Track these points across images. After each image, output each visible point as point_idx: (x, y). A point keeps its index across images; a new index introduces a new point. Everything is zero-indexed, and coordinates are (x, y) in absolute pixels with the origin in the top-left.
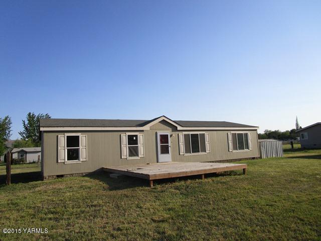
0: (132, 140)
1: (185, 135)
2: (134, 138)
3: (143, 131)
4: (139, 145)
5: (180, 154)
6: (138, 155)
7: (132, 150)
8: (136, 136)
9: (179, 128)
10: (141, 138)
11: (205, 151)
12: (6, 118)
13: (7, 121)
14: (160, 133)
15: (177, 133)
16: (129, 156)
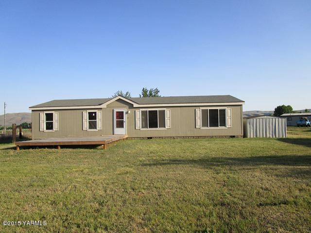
0: (92, 116)
1: (142, 112)
2: (94, 115)
3: (101, 109)
4: (97, 120)
5: (135, 129)
6: (96, 128)
7: (92, 124)
8: (95, 113)
9: (135, 105)
10: (99, 115)
11: (165, 127)
12: (127, 93)
13: (128, 96)
14: (116, 110)
15: (134, 110)
16: (89, 128)
